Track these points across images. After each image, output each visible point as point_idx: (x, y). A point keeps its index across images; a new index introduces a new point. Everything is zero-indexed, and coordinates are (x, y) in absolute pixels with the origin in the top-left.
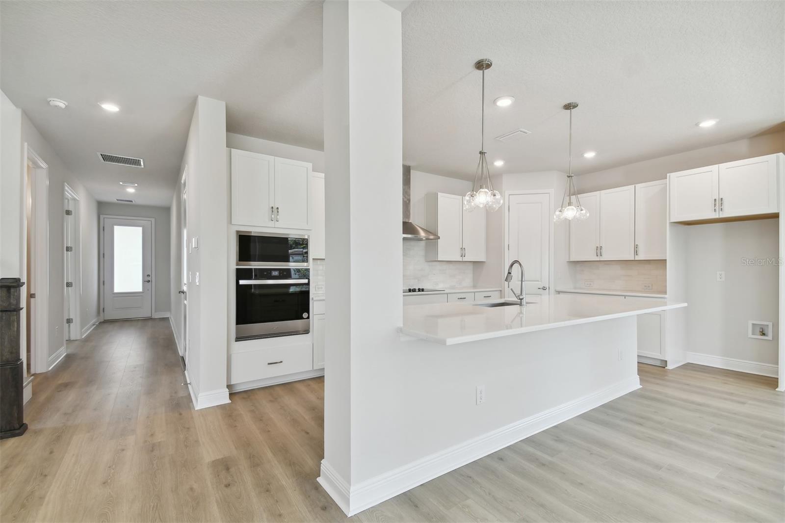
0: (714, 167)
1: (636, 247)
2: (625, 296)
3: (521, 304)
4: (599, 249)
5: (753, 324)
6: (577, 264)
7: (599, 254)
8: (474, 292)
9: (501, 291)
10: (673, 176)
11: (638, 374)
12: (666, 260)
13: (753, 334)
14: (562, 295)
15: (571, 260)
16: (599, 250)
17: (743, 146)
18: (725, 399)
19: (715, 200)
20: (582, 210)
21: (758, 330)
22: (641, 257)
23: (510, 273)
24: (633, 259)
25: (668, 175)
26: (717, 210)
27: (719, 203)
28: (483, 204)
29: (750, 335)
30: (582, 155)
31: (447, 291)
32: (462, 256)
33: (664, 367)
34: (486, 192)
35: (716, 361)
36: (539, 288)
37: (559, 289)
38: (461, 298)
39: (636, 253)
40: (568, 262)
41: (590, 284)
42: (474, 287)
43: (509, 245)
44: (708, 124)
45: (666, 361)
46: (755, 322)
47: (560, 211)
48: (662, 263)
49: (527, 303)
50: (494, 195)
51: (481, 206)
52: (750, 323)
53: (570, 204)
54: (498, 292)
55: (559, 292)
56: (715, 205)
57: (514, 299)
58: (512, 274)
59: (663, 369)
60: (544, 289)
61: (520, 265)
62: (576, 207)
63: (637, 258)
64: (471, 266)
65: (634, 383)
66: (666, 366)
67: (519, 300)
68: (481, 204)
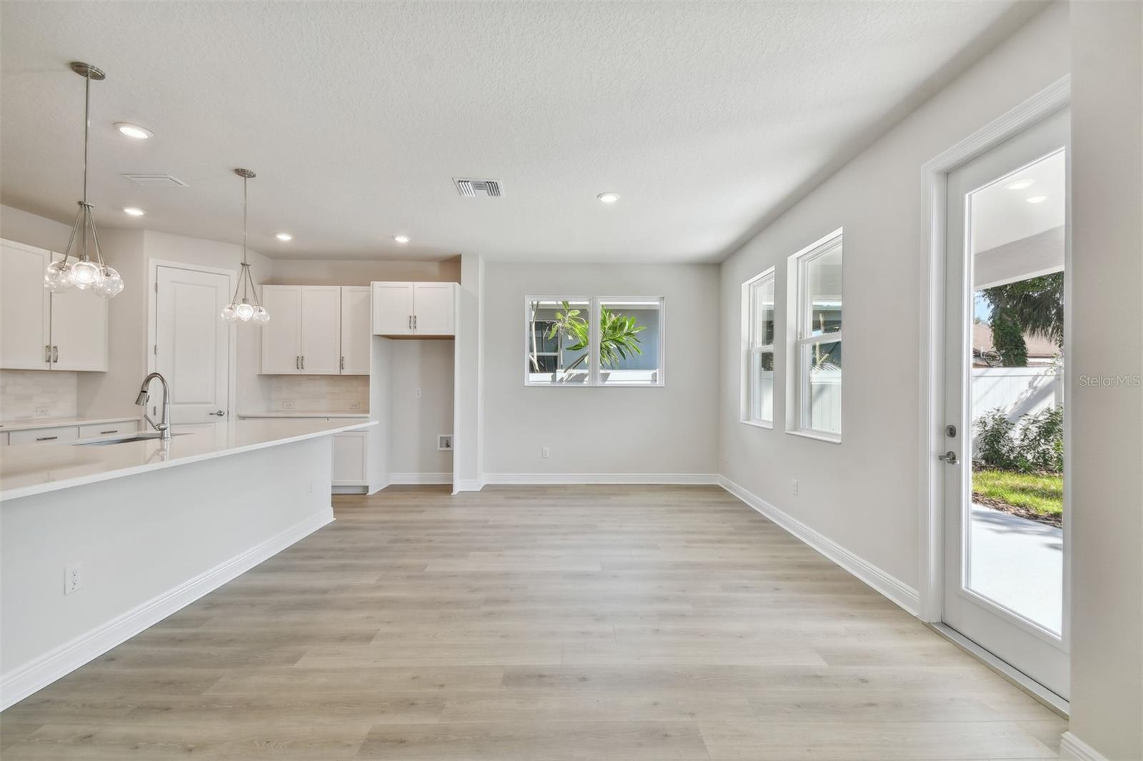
0: (409, 284)
1: (342, 359)
2: (328, 418)
3: (162, 437)
4: (300, 360)
5: (441, 438)
6: (271, 379)
7: (300, 366)
8: (78, 426)
9: (138, 420)
10: (377, 285)
11: (332, 506)
12: (369, 376)
13: (441, 447)
14: (246, 421)
15: (265, 372)
16: (300, 362)
17: (435, 269)
18: (410, 512)
19: (410, 317)
20: (260, 311)
21: (445, 442)
22: (346, 372)
23: (145, 392)
24: (339, 374)
25: (372, 282)
26: (412, 327)
27: (413, 321)
28: (88, 284)
29: (439, 449)
30: (274, 235)
31: (6, 427)
32: (48, 361)
33: (365, 494)
34: (91, 267)
35: (412, 478)
36: (211, 414)
37: (243, 413)
38: (45, 439)
39: (342, 367)
40: (259, 375)
41: (290, 405)
42: (80, 416)
43: (155, 346)
44: (402, 240)
45: (368, 487)
46: (442, 435)
47: (231, 308)
48: (366, 378)
49: (172, 435)
50: (107, 275)
51: (82, 287)
52: (439, 436)
53: (245, 301)
54: (132, 423)
55: (244, 418)
56: (410, 321)
57: (151, 431)
58: (148, 394)
59: (364, 496)
60: (220, 414)
61: (162, 380)
62: (252, 306)
63: (343, 373)
64: (73, 381)
65: (327, 516)
66: (368, 492)
67: (159, 432)
68: (82, 283)
